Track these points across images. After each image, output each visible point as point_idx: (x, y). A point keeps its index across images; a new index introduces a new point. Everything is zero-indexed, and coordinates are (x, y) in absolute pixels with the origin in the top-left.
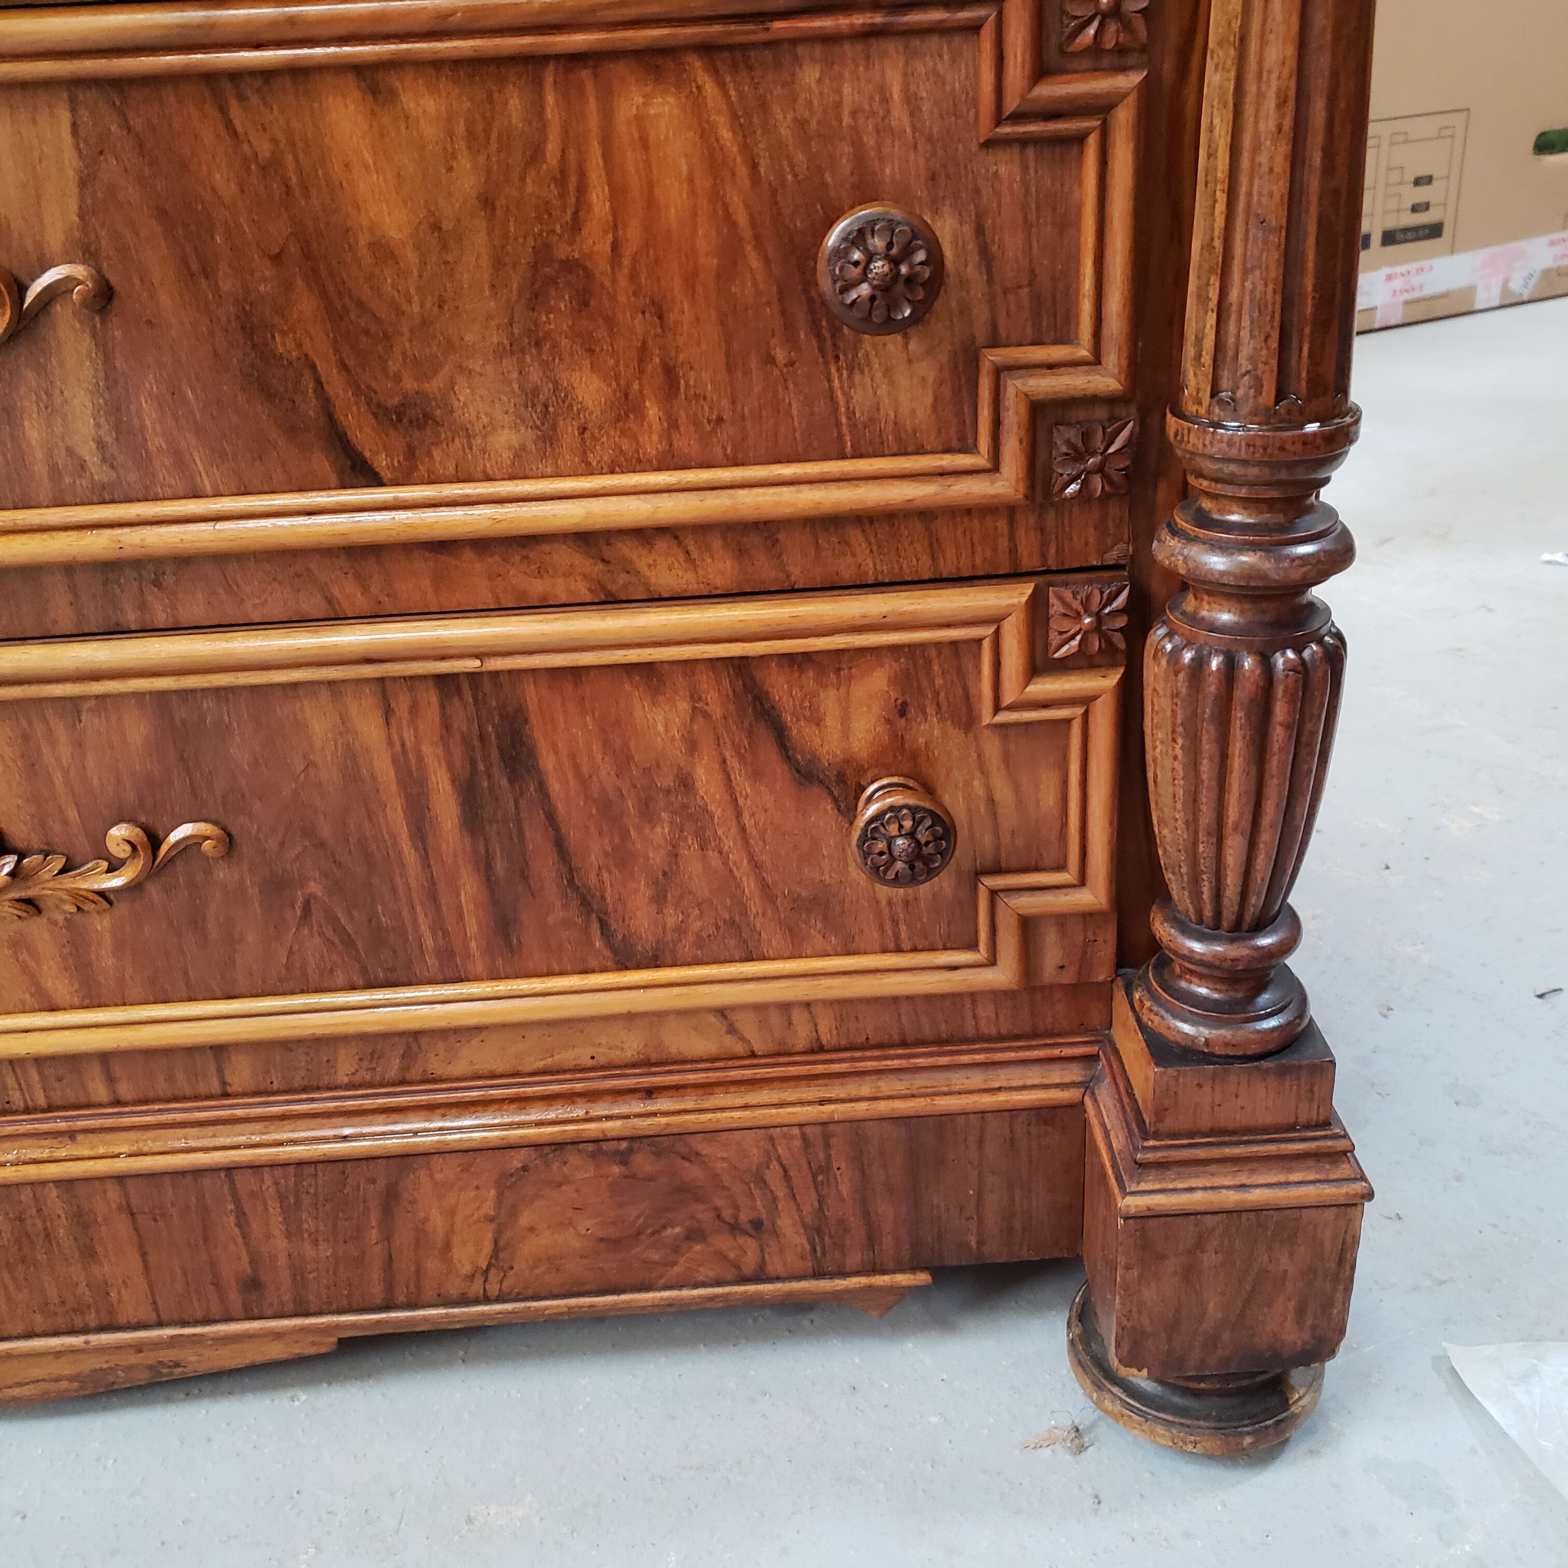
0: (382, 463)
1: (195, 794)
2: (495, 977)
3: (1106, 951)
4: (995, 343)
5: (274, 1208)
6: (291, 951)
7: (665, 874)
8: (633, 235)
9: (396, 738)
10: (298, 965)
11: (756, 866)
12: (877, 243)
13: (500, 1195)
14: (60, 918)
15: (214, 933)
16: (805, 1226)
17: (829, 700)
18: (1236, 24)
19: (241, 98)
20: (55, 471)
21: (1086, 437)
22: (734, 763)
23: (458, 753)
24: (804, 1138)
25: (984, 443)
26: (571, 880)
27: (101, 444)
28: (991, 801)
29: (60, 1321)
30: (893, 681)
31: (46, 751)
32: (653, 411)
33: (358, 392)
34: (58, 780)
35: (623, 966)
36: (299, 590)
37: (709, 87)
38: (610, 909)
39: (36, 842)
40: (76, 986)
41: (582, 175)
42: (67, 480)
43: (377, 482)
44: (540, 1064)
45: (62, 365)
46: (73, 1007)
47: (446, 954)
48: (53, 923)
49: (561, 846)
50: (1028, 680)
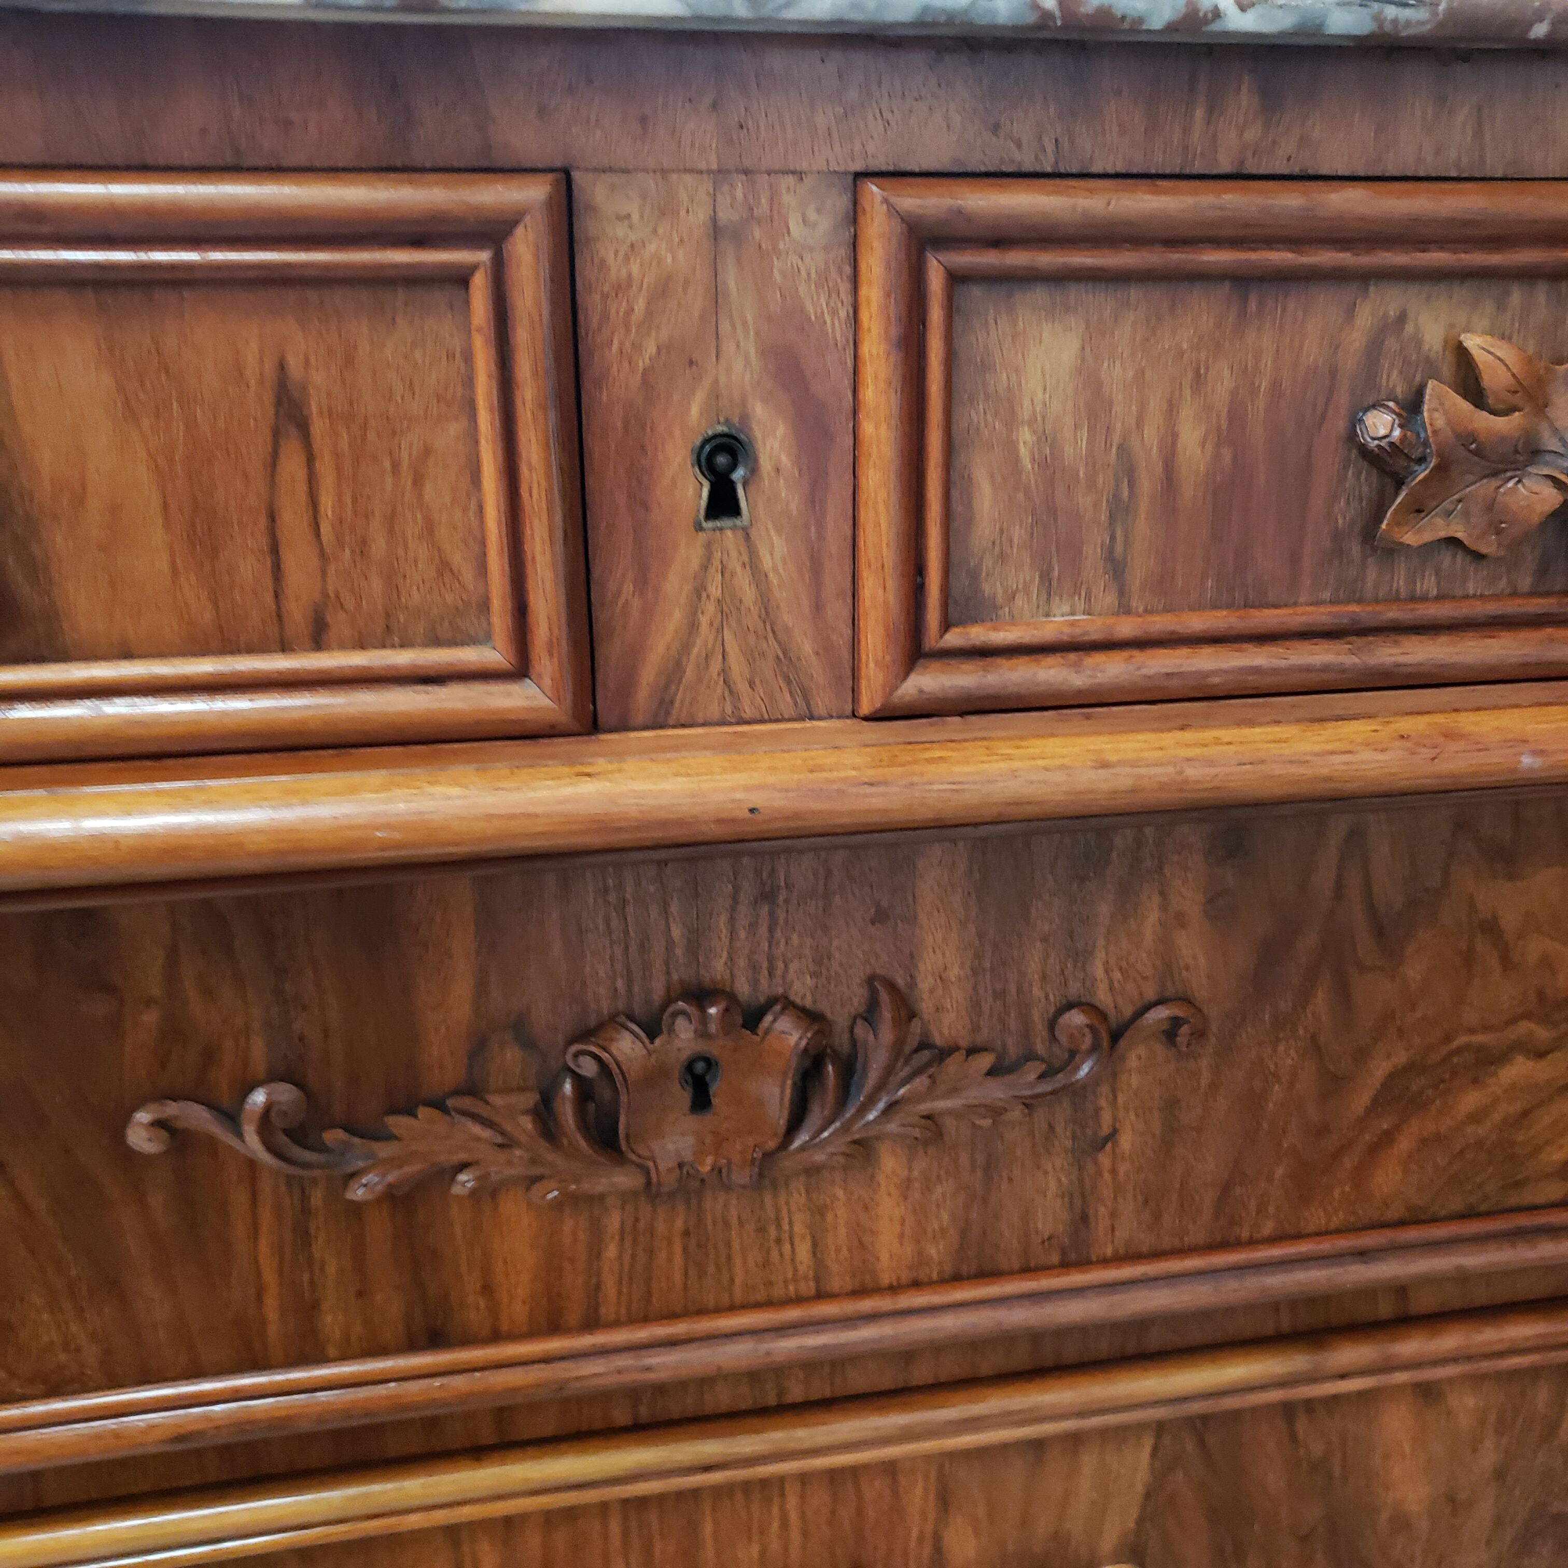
19: (1311, 1416)
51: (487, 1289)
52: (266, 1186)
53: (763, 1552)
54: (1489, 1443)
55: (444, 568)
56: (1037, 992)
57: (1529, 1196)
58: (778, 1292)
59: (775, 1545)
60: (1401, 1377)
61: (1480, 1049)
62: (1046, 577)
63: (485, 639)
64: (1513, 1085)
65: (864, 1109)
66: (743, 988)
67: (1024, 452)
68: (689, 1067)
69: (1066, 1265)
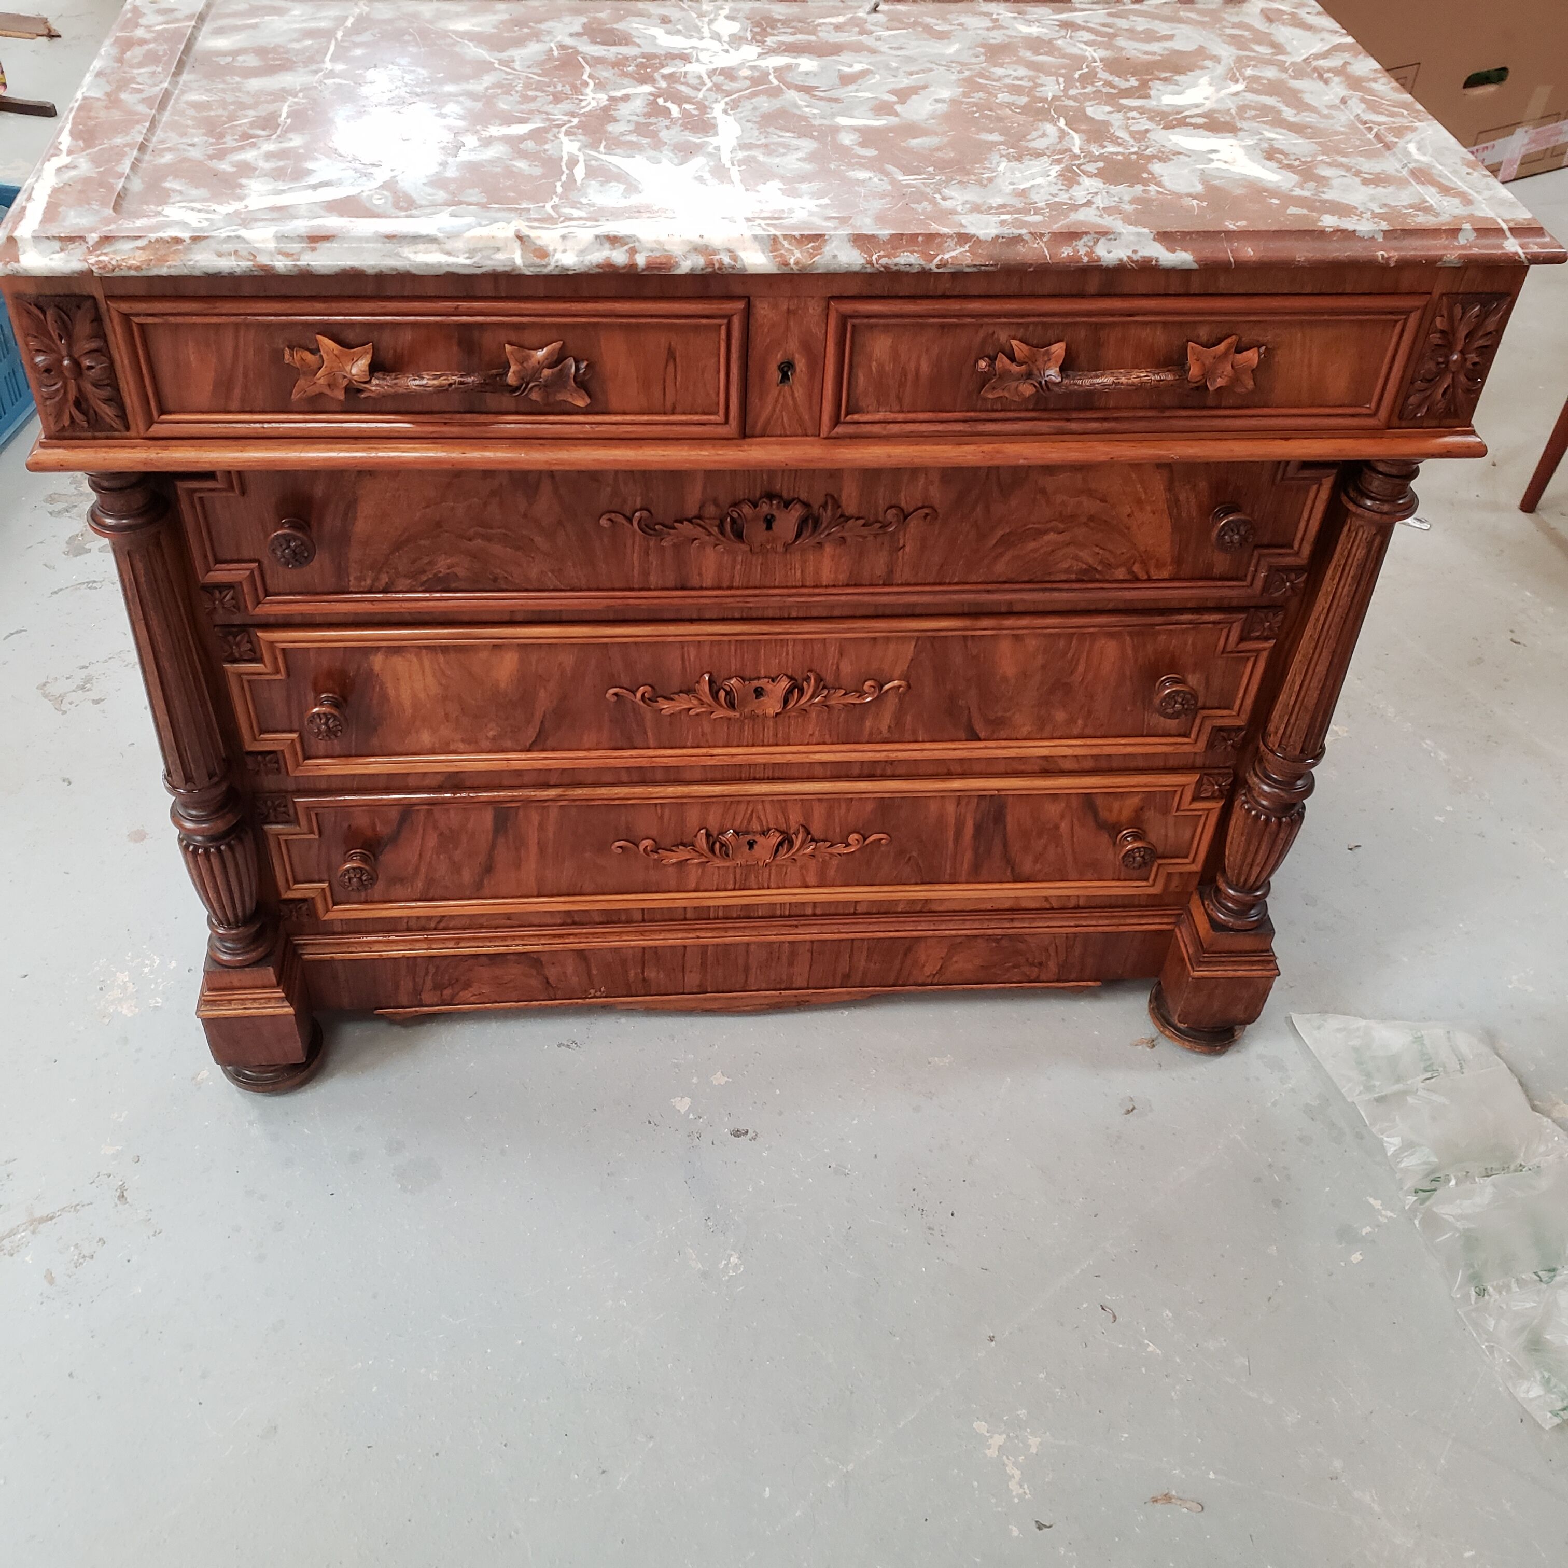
0: (983, 735)
1: (884, 825)
2: (968, 882)
3: (1196, 881)
4: (1203, 708)
5: (865, 953)
6: (898, 873)
7: (1040, 854)
8: (1090, 677)
9: (958, 812)
10: (899, 877)
11: (1074, 852)
12: (1179, 699)
13: (949, 951)
14: (822, 860)
15: (874, 866)
16: (1058, 964)
17: (1116, 806)
19: (973, 641)
20: (871, 734)
21: (1229, 736)
22: (1076, 821)
23: (979, 816)
24: (1067, 937)
25: (1193, 736)
26: (1005, 854)
27: (889, 727)
28: (1166, 836)
29: (771, 987)
30: (1140, 801)
31: (836, 812)
32: (1080, 722)
33: (982, 716)
34: (837, 820)
35: (1015, 881)
37: (1128, 641)
38: (1017, 862)
39: (822, 837)
40: (818, 881)
41: (1078, 660)
42: (874, 737)
43: (979, 740)
45: (887, 708)
46: (814, 887)
47: (953, 875)
48: (818, 861)
49: (1005, 844)
50: (1191, 803)
51: (700, 574)
52: (637, 539)
53: (779, 662)
54: (1040, 657)
55: (708, 394)
56: (881, 502)
57: (1053, 578)
58: (789, 584)
59: (784, 660)
60: (1005, 632)
61: (1036, 529)
62: (878, 401)
63: (716, 413)
64: (1049, 542)
65: (820, 534)
66: (785, 495)
67: (874, 369)
68: (766, 517)
69: (884, 585)
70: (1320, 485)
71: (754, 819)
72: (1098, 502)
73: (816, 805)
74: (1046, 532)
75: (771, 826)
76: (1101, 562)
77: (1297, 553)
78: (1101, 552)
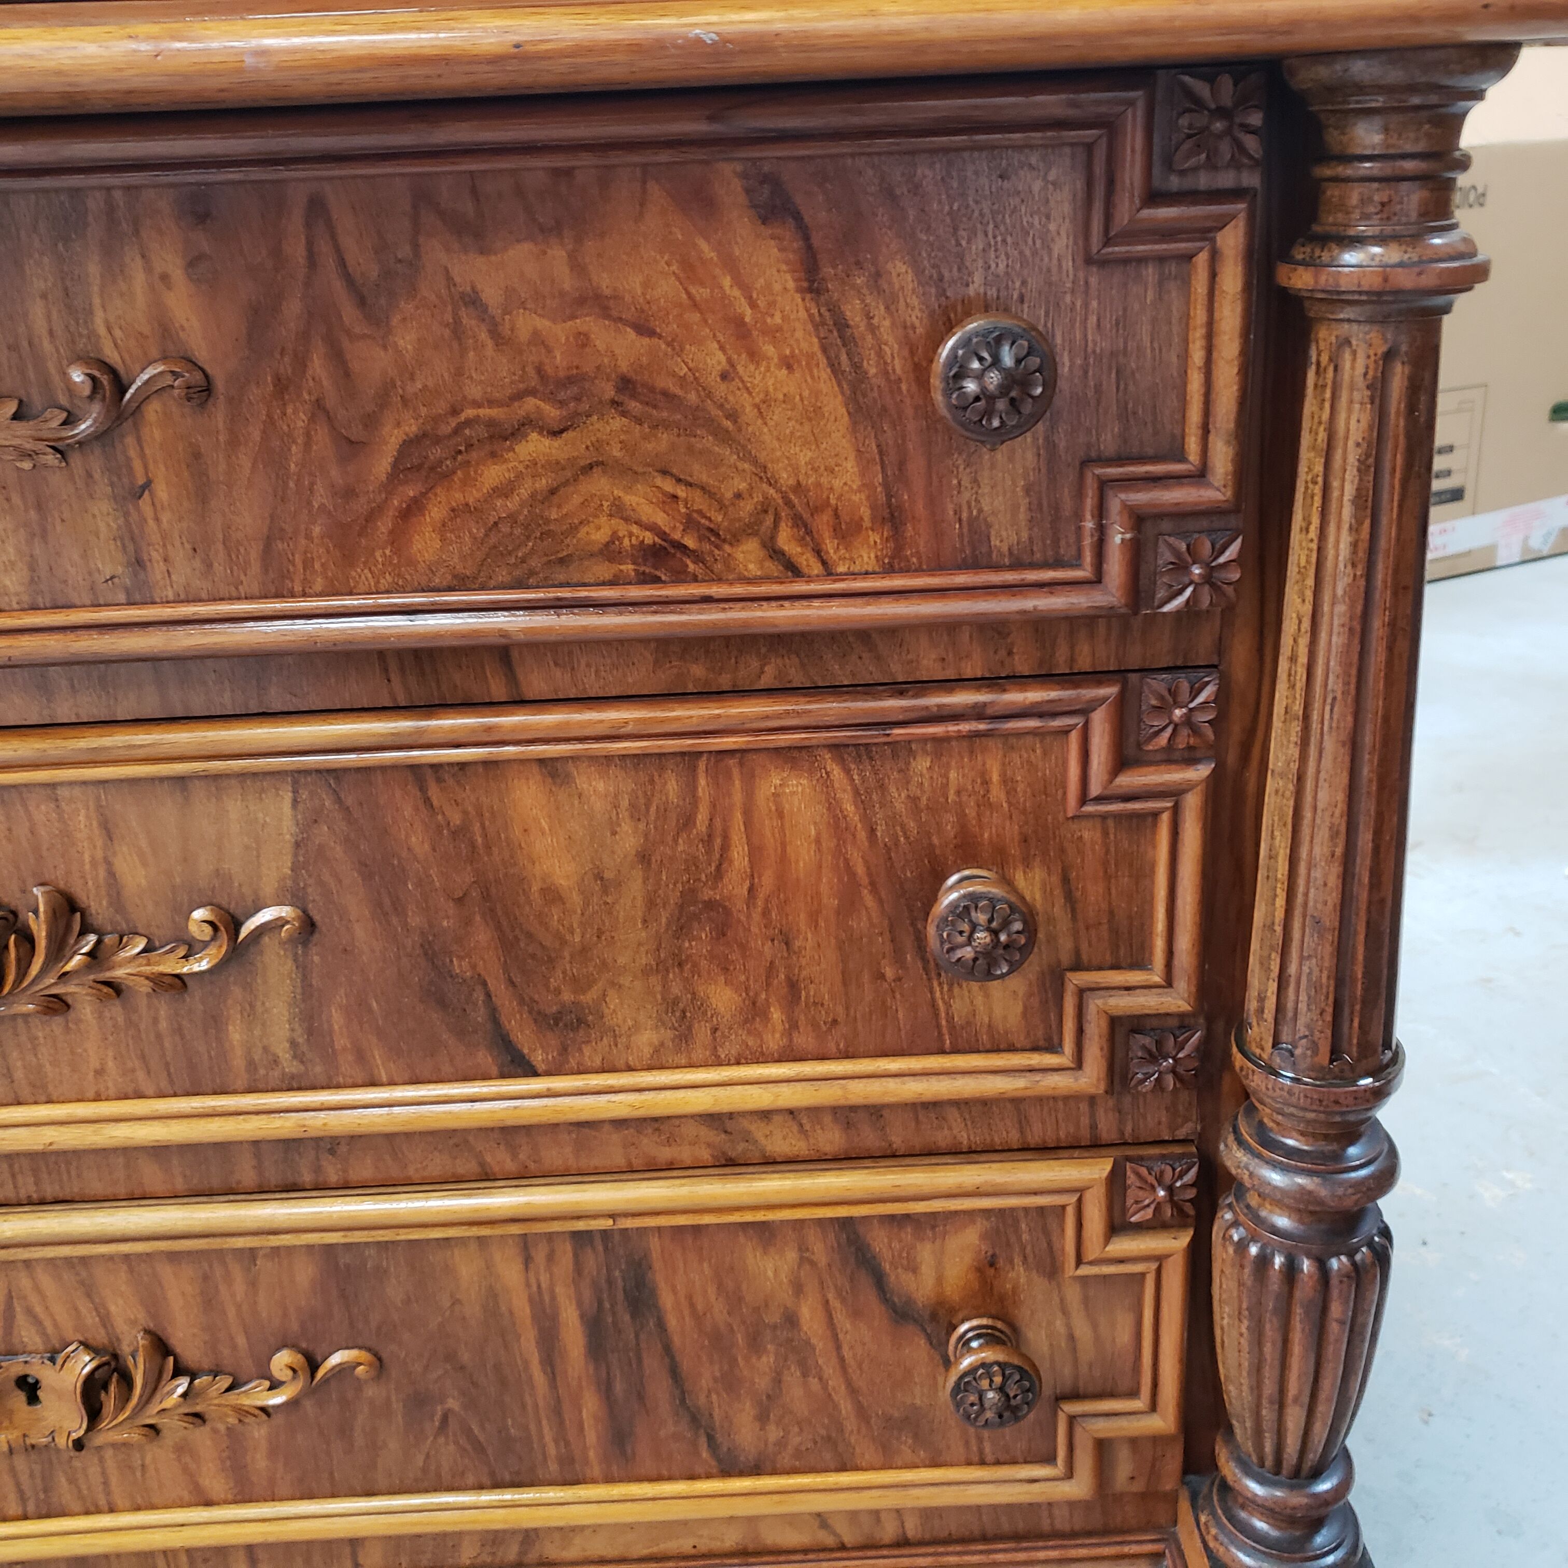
0: (538, 1059)
1: (352, 1325)
2: (609, 1479)
3: (1173, 1462)
4: (1078, 967)
6: (428, 1456)
7: (769, 1397)
8: (767, 881)
9: (533, 1281)
10: (433, 1468)
11: (853, 1391)
12: (981, 918)
14: (222, 1427)
15: (359, 1440)
17: (926, 1253)
18: (1294, 767)
19: (439, 780)
20: (251, 1066)
21: (1159, 1044)
22: (835, 1304)
23: (587, 1294)
25: (1068, 1047)
26: (683, 1401)
27: (293, 1044)
28: (1071, 1338)
30: (984, 1236)
31: (223, 1288)
32: (776, 1015)
33: (522, 1002)
34: (231, 1313)
35: (727, 1472)
36: (455, 1158)
37: (837, 772)
38: (717, 1424)
39: (206, 1364)
40: (232, 1485)
41: (726, 837)
42: (262, 1072)
43: (533, 1073)
44: (645, 1552)
45: (265, 982)
47: (567, 1461)
48: (215, 1431)
49: (675, 1373)
50: (1107, 1241)
54: (626, 827)
56: (47, 345)
61: (491, 423)
64: (534, 463)
70: (1215, 256)
71: (21, 1319)
72: (631, 334)
73: (166, 1271)
74: (517, 432)
75: (70, 1334)
76: (690, 523)
77: (1201, 475)
78: (681, 492)
